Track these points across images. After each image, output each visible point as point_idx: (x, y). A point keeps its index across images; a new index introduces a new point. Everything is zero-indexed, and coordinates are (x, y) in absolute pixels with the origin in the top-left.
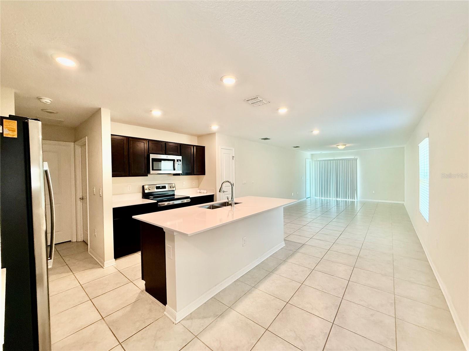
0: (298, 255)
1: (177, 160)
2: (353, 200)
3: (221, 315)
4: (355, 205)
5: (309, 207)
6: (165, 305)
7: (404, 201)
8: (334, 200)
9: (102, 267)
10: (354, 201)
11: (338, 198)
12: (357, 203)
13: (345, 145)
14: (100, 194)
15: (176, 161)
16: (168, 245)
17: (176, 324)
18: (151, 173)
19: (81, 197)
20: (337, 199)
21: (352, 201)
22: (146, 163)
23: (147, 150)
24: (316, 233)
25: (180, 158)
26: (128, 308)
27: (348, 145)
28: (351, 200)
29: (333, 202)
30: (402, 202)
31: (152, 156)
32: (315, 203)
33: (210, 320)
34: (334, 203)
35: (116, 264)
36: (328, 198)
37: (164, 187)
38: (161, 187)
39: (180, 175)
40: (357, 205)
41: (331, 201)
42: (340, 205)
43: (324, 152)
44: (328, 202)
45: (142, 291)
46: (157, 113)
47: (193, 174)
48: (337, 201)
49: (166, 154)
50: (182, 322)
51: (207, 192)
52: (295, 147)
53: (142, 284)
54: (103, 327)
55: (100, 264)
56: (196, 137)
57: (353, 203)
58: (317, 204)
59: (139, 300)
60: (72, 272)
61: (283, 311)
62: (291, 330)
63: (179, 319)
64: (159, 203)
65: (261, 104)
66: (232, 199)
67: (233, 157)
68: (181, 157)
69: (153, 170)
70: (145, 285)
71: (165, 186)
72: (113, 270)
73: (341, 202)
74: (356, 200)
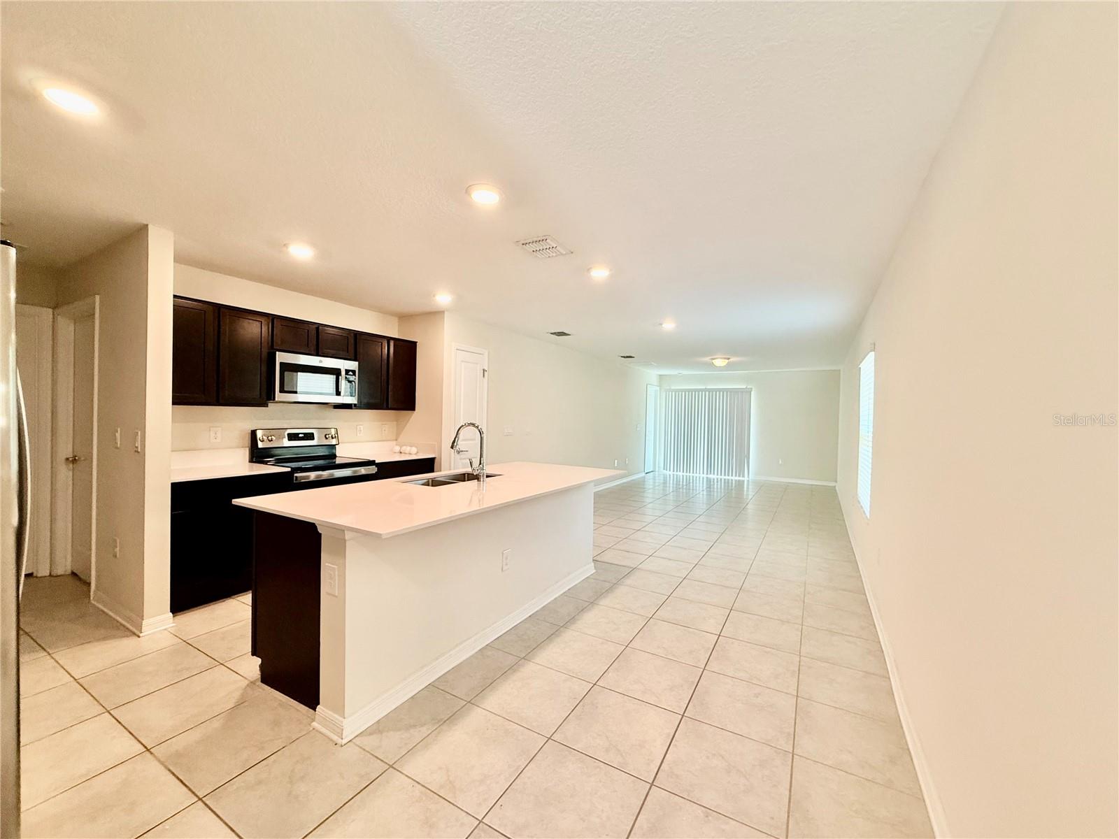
0: (622, 590)
1: (347, 372)
2: (741, 478)
3: (451, 719)
4: (743, 487)
5: (650, 491)
6: (314, 709)
7: (836, 482)
8: (703, 478)
9: (134, 634)
10: (743, 481)
11: (710, 474)
12: (748, 485)
13: (729, 359)
14: (137, 447)
15: (343, 373)
16: (327, 564)
17: (342, 746)
18: (276, 399)
19: (70, 455)
20: (709, 476)
21: (739, 481)
22: (264, 375)
23: (268, 340)
24: (660, 546)
25: (353, 365)
26: (216, 724)
27: (733, 359)
28: (737, 478)
29: (701, 482)
30: (832, 484)
31: (281, 357)
32: (664, 483)
33: (425, 731)
34: (703, 483)
35: (174, 625)
36: (691, 474)
37: (309, 437)
38: (300, 435)
39: (351, 408)
40: (748, 488)
41: (696, 480)
42: (714, 488)
43: (685, 372)
44: (691, 481)
45: (252, 682)
46: (301, 252)
47: (385, 406)
48: (709, 480)
49: (318, 355)
50: (357, 741)
51: (417, 452)
52: (624, 357)
53: (252, 666)
54: (152, 768)
55: (127, 629)
56: (396, 319)
57: (740, 484)
58: (668, 485)
59: (246, 704)
60: (45, 650)
61: (586, 700)
62: (599, 735)
63: (349, 734)
64: (296, 475)
65: (554, 255)
66: (480, 464)
67: (484, 370)
68: (357, 363)
69: (282, 391)
70: (259, 668)
71: (313, 434)
72: (167, 641)
73: (717, 482)
74: (746, 479)
